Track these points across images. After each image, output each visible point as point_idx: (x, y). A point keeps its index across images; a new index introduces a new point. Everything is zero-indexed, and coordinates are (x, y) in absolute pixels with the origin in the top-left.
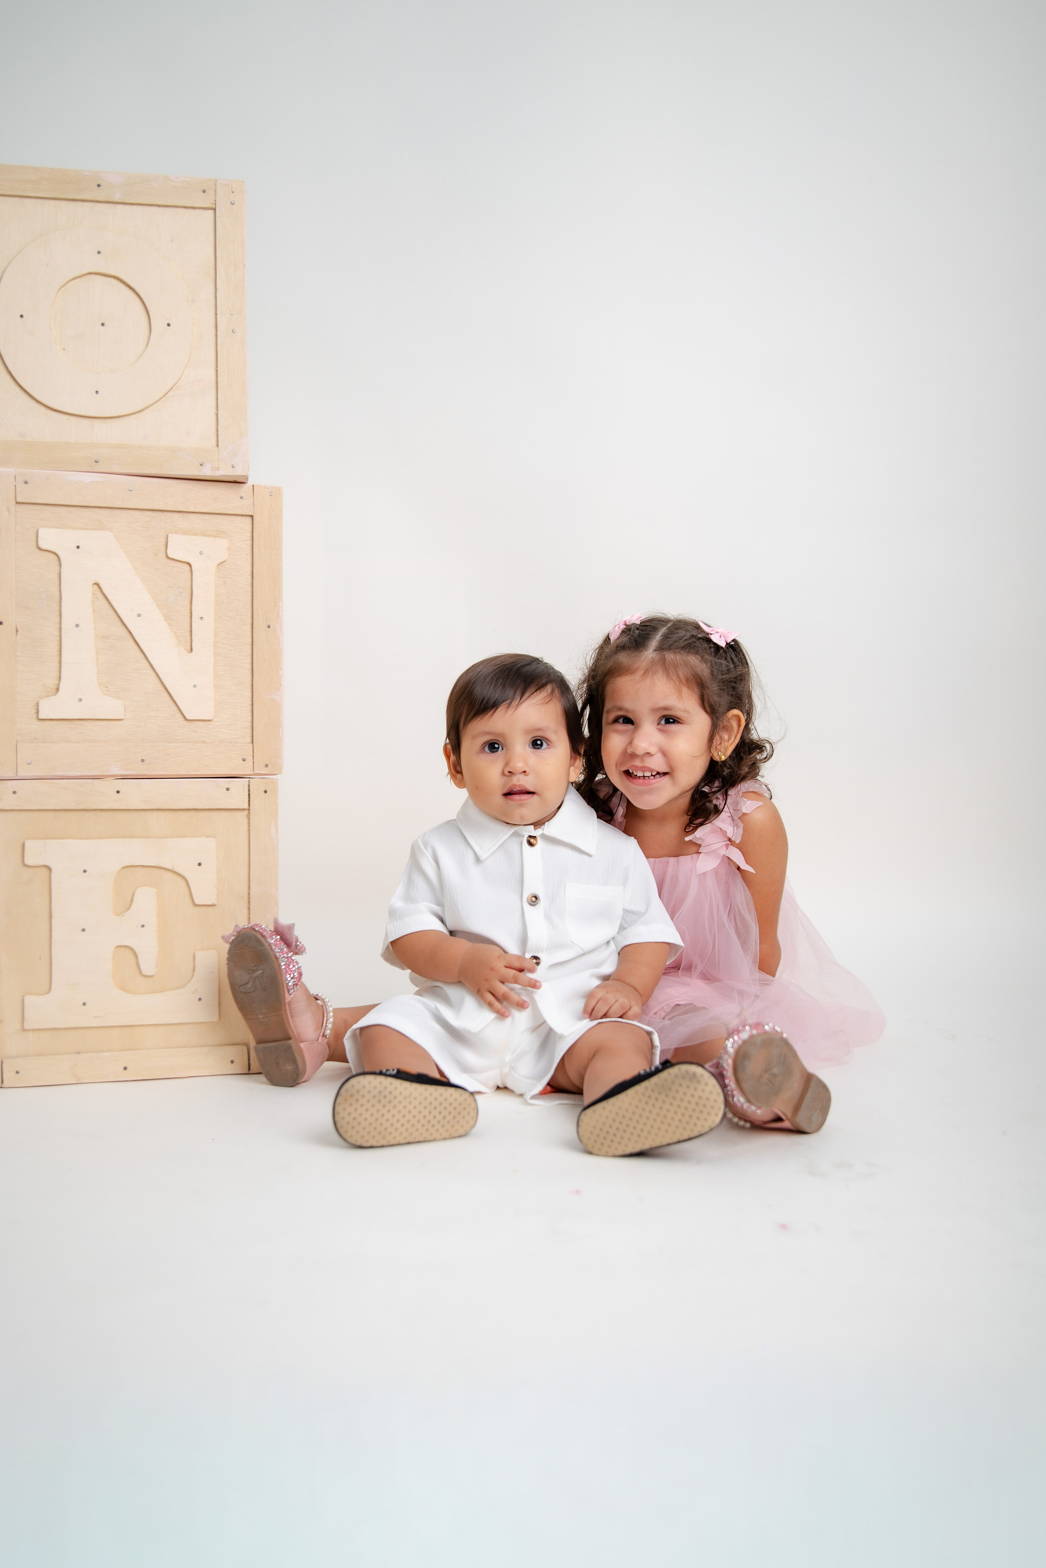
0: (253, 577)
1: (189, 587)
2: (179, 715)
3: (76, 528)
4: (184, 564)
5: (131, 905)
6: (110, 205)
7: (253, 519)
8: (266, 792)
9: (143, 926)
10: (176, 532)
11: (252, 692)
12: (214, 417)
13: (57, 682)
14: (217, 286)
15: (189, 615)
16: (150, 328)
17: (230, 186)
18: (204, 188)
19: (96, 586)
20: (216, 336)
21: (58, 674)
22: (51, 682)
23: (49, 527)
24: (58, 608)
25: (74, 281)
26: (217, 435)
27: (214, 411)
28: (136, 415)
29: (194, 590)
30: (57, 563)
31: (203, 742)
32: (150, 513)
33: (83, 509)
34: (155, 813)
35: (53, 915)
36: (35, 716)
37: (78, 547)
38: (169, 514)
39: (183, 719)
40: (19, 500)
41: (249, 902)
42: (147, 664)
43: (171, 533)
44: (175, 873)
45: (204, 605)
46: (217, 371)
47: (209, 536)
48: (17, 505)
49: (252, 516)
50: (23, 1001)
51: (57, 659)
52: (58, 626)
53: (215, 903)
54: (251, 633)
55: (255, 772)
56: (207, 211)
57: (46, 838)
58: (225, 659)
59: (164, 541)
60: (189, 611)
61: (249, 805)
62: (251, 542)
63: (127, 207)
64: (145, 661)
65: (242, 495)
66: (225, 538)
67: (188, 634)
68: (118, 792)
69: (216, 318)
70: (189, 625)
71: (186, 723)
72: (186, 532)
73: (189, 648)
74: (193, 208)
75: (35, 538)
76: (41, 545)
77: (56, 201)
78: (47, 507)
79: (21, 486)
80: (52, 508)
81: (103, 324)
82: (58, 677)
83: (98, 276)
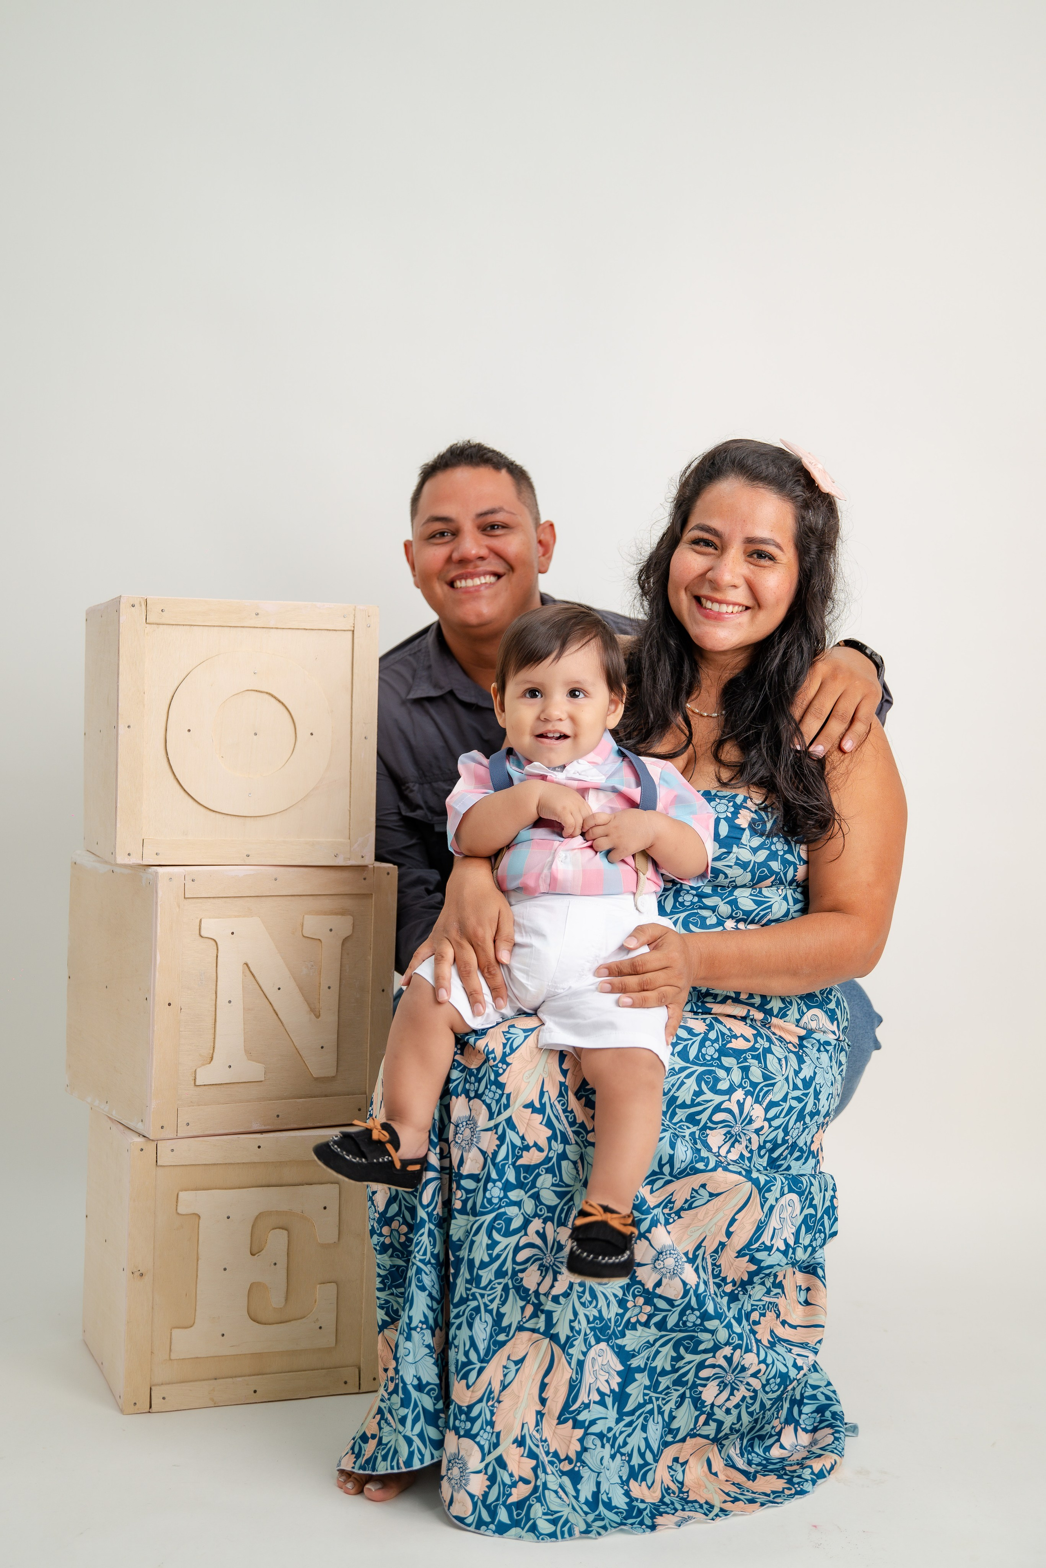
1: (319, 960)
2: (308, 1074)
3: (231, 917)
4: (315, 941)
5: (264, 1246)
6: (264, 629)
7: (374, 899)
9: (274, 1265)
10: (311, 914)
12: (348, 814)
13: (212, 1052)
14: (353, 699)
15: (319, 986)
16: (296, 737)
17: (367, 611)
18: (345, 613)
19: (245, 965)
20: (351, 741)
21: (213, 1045)
22: (207, 1052)
23: (210, 917)
24: (214, 987)
25: (234, 698)
26: (350, 829)
27: (348, 807)
28: (281, 813)
29: (323, 963)
30: (215, 948)
31: (326, 1096)
32: (290, 898)
33: (236, 899)
34: (288, 1164)
35: (200, 1257)
36: (193, 1082)
37: (233, 933)
38: (305, 898)
39: (310, 1079)
40: (185, 897)
42: (283, 1030)
43: (308, 916)
44: (303, 1217)
45: (330, 976)
46: (351, 772)
47: (337, 914)
48: (185, 901)
49: (373, 895)
50: (171, 1334)
51: (212, 1032)
52: (214, 1002)
53: (336, 1242)
56: (347, 632)
57: (197, 1189)
58: (346, 1024)
59: (300, 922)
60: (319, 983)
63: (279, 631)
64: (281, 1028)
65: (364, 877)
66: (351, 916)
67: (318, 1001)
68: (259, 1147)
69: (351, 725)
70: (318, 993)
71: (313, 1080)
72: (318, 913)
73: (318, 1016)
74: (335, 630)
75: (198, 928)
76: (203, 934)
77: (220, 628)
78: (209, 900)
79: (189, 884)
80: (212, 900)
81: (256, 734)
82: (212, 1047)
83: (253, 692)
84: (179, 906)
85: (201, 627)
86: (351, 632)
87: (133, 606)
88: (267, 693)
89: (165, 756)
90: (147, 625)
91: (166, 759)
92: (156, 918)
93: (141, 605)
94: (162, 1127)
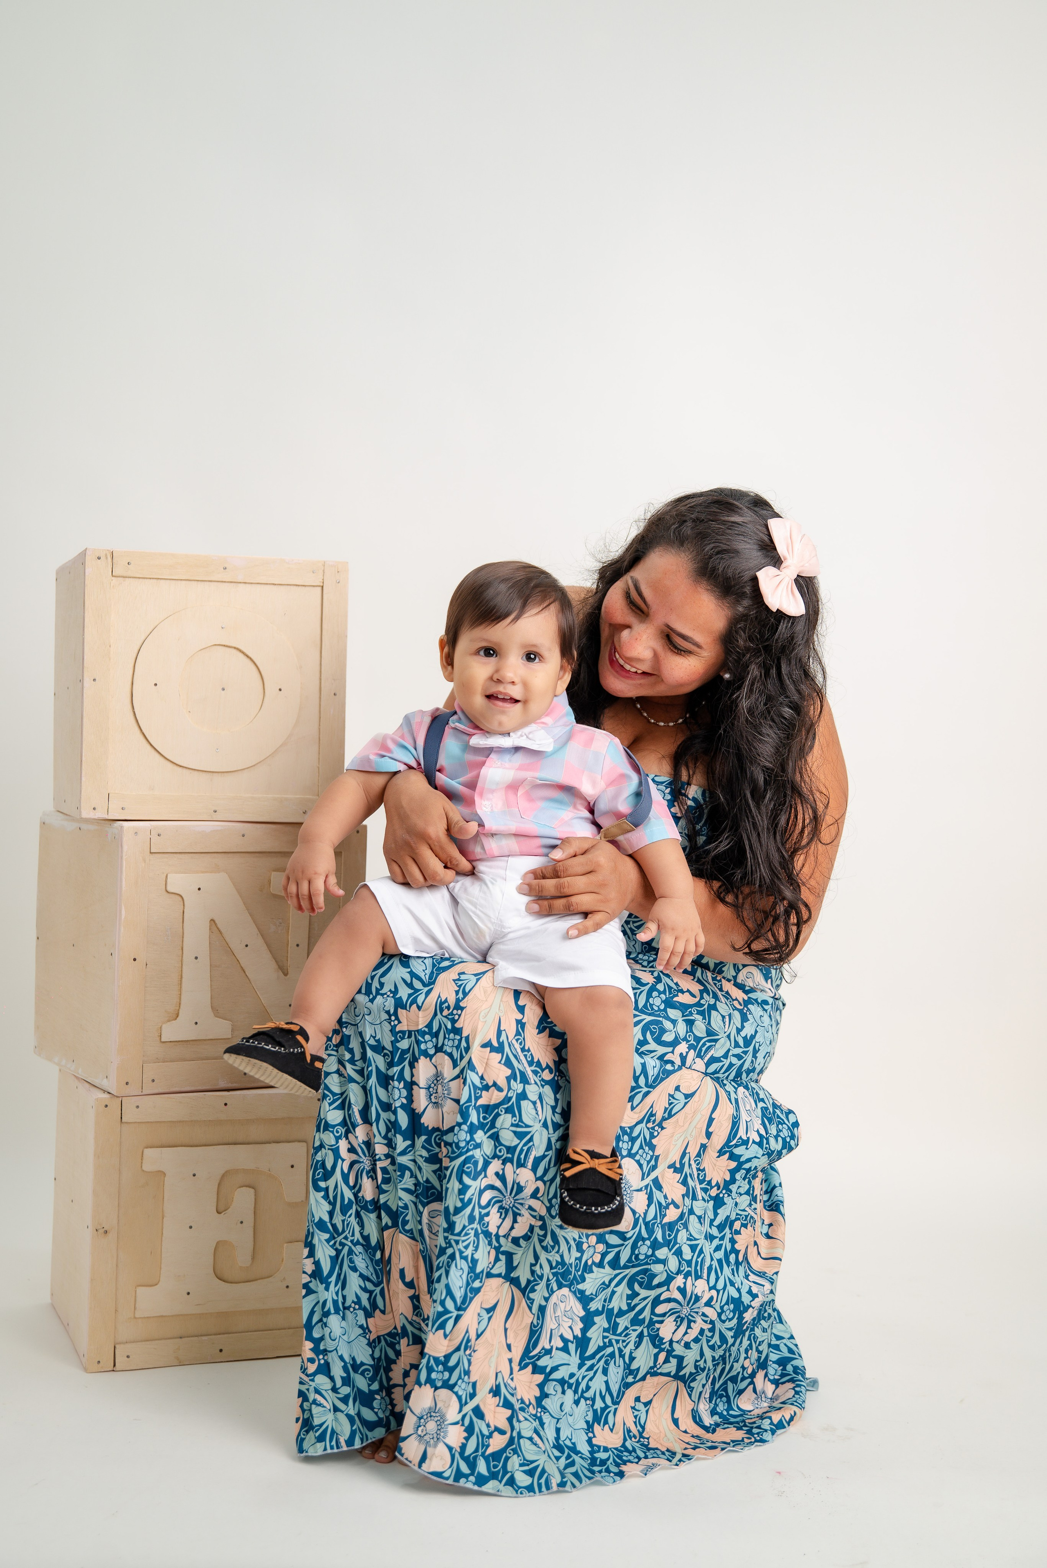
3: (198, 872)
6: (232, 584)
12: (316, 770)
13: (178, 1007)
14: (322, 655)
16: (264, 692)
17: (337, 567)
18: (315, 569)
19: (212, 922)
20: (320, 698)
22: (172, 1009)
23: (176, 872)
24: (180, 943)
25: (202, 652)
26: (318, 785)
27: (316, 764)
28: (249, 769)
29: (291, 920)
30: (182, 904)
32: (258, 855)
33: (204, 855)
36: (158, 1038)
37: (199, 889)
38: (274, 855)
40: (151, 851)
43: (274, 872)
45: (300, 934)
46: (320, 729)
48: (152, 855)
51: (178, 988)
52: (180, 958)
56: (316, 588)
63: (247, 585)
69: (320, 683)
70: (286, 951)
74: (305, 586)
75: (164, 883)
76: (169, 889)
77: (187, 582)
78: (175, 855)
79: (155, 838)
80: (178, 855)
81: (223, 689)
82: (178, 1003)
83: (221, 647)
84: (144, 861)
85: (168, 581)
86: (321, 589)
87: (99, 555)
88: (235, 648)
89: (131, 711)
90: (113, 576)
91: (132, 713)
92: (121, 872)
93: (107, 555)
94: (127, 1083)
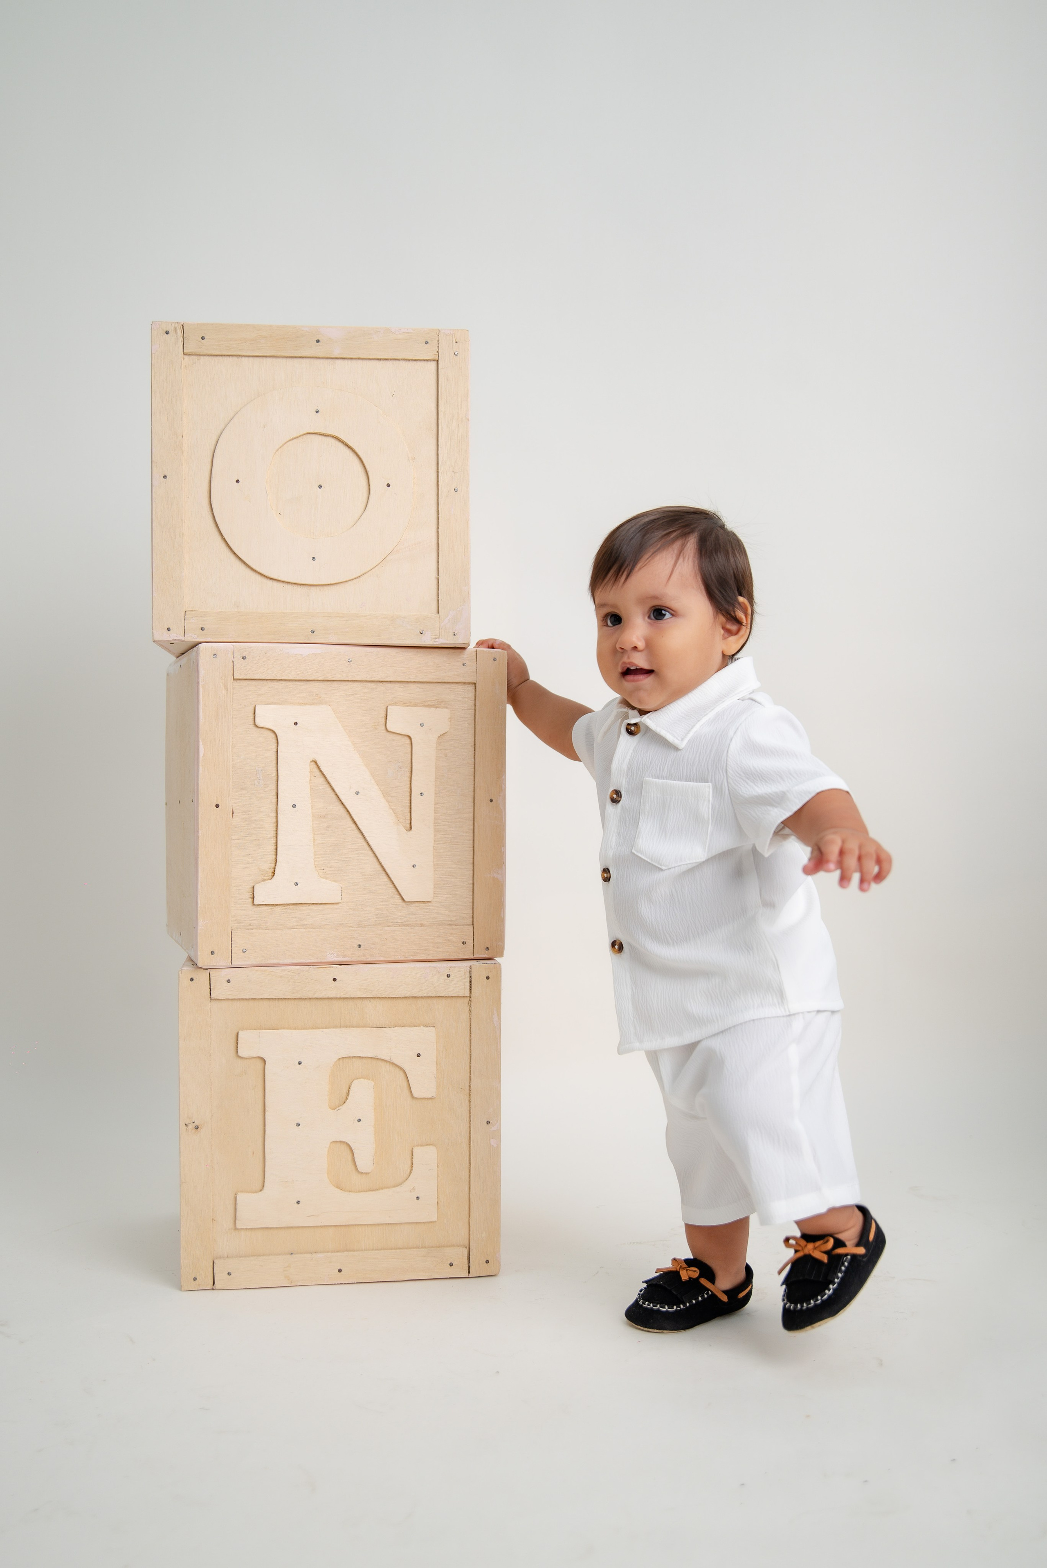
0: (475, 748)
1: (410, 761)
2: (397, 897)
3: (293, 704)
4: (403, 736)
5: (347, 1099)
6: (329, 361)
7: (475, 687)
8: (488, 978)
9: (359, 1120)
10: (395, 704)
11: (473, 870)
12: (435, 582)
13: (273, 865)
14: (439, 443)
15: (409, 790)
16: (369, 489)
17: (453, 335)
18: (427, 339)
19: (313, 764)
20: (438, 495)
21: (274, 857)
22: (268, 866)
23: (267, 704)
24: (275, 788)
25: (291, 442)
26: (438, 600)
27: (435, 575)
28: (353, 581)
29: (413, 764)
30: (275, 740)
31: (422, 925)
32: (369, 684)
33: (301, 683)
34: (372, 1001)
35: (267, 1109)
36: (250, 901)
37: (296, 724)
38: (389, 685)
39: (401, 901)
40: (235, 677)
41: (470, 1095)
42: (365, 844)
43: (391, 705)
44: (393, 1063)
45: (424, 780)
46: (438, 532)
47: (430, 706)
48: (235, 682)
49: (475, 684)
50: (236, 1198)
51: (273, 841)
52: (275, 806)
53: (435, 1096)
54: (473, 808)
55: (475, 956)
56: (429, 363)
57: (261, 1028)
58: (445, 836)
59: (383, 713)
60: (408, 787)
61: (470, 992)
62: (474, 711)
63: (346, 361)
64: (363, 840)
65: (464, 662)
66: (447, 707)
67: (408, 810)
68: (335, 980)
69: (438, 476)
70: (408, 801)
71: (404, 905)
72: (405, 704)
73: (408, 825)
74: (415, 360)
75: (252, 716)
76: (258, 722)
77: (274, 359)
78: (265, 683)
79: (239, 662)
80: (269, 683)
81: (320, 487)
82: (274, 860)
83: (316, 436)
84: (226, 688)
85: (251, 359)
86: (435, 363)
87: (167, 333)
88: (333, 436)
89: (210, 513)
90: (186, 357)
91: (212, 516)
92: (198, 701)
93: (176, 332)
94: (212, 953)
